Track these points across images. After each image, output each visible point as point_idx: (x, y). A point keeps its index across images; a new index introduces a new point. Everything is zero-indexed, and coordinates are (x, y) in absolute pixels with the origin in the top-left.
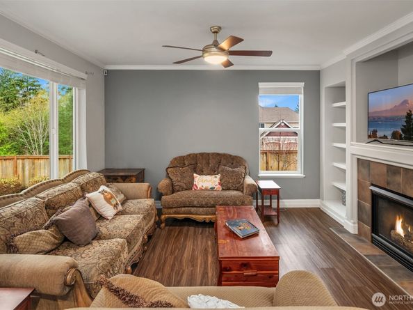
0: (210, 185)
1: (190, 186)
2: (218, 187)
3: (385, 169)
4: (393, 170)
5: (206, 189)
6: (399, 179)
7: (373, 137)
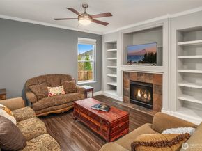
0: (59, 92)
1: (47, 94)
2: (64, 93)
3: (136, 74)
4: (140, 74)
5: (57, 95)
6: (142, 77)
7: (130, 63)
